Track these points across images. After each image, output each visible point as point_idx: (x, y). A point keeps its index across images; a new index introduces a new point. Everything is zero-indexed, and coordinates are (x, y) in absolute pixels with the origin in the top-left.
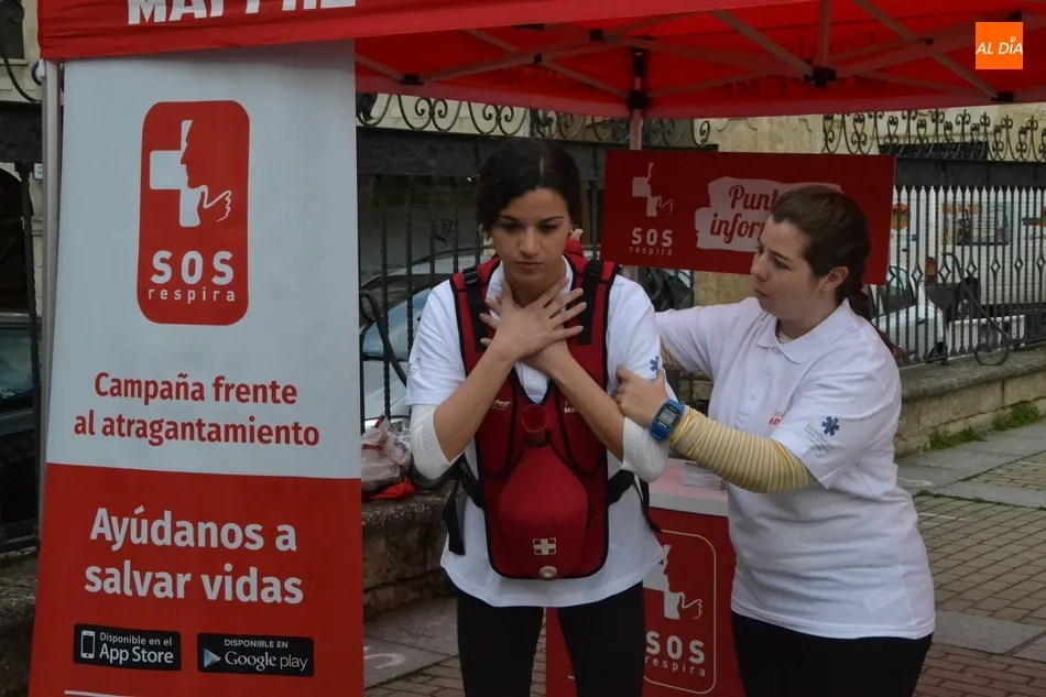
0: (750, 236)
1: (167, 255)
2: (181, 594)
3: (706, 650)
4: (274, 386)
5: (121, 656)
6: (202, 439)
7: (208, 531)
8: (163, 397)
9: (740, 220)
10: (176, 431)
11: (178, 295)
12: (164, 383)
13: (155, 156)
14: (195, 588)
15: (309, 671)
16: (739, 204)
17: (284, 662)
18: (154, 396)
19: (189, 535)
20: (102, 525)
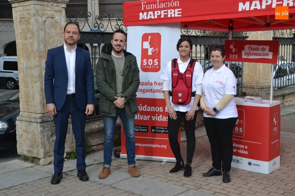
0: (252, 55)
1: (146, 60)
2: (148, 119)
3: (243, 129)
5: (138, 130)
6: (152, 92)
7: (153, 108)
8: (145, 85)
9: (250, 53)
10: (147, 91)
11: (148, 67)
12: (145, 82)
13: (144, 43)
14: (151, 118)
16: (250, 50)
17: (166, 131)
18: (143, 85)
19: (149, 109)
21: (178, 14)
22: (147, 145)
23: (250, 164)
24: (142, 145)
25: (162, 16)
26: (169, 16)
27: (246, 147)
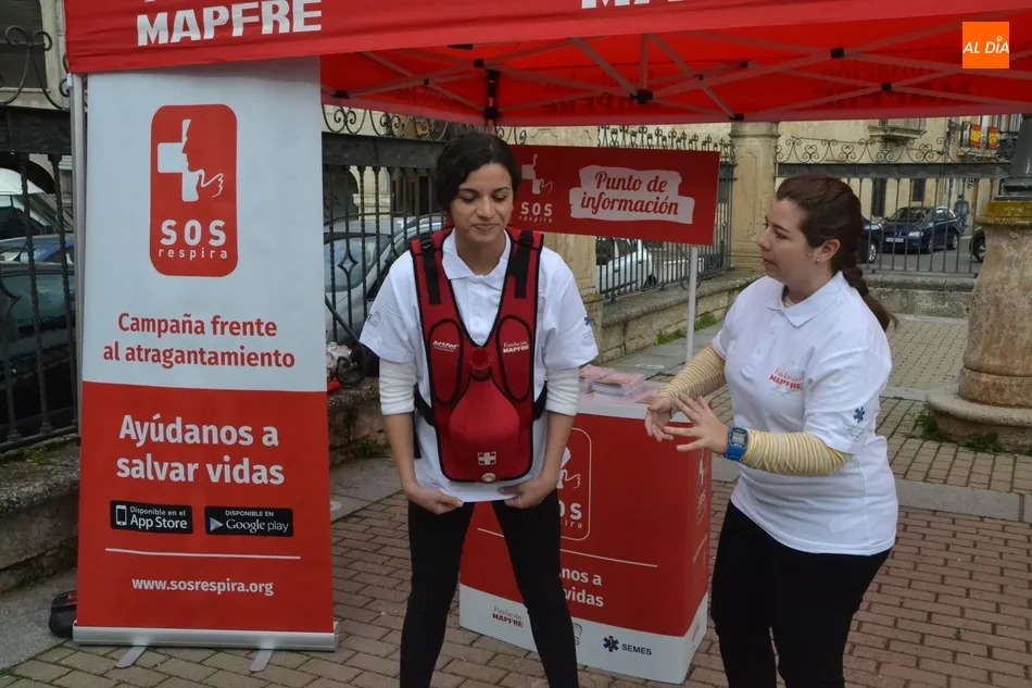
0: (612, 208)
1: (173, 223)
2: (191, 479)
3: (583, 510)
4: (259, 323)
5: (148, 524)
6: (204, 363)
7: (210, 432)
8: (172, 331)
9: (603, 197)
10: (184, 357)
11: (182, 254)
12: (172, 321)
13: (163, 147)
14: (201, 474)
15: (290, 533)
16: (604, 184)
17: (271, 526)
18: (165, 331)
19: (195, 435)
20: (128, 428)
21: (308, 21)
22: (192, 586)
23: (611, 644)
24: (169, 584)
25: (238, 32)
26: (267, 29)
27: (598, 581)
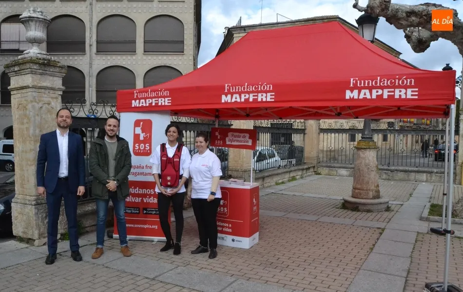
0: (235, 142)
1: (138, 144)
2: (140, 201)
3: (227, 209)
5: (130, 211)
6: (144, 175)
7: (144, 191)
9: (233, 139)
10: (139, 174)
11: (140, 151)
12: (137, 166)
13: (136, 128)
14: (142, 200)
17: (157, 212)
18: (135, 168)
19: (141, 191)
21: (168, 103)
22: (139, 226)
23: (233, 240)
24: (134, 226)
25: (154, 104)
26: (160, 104)
27: (230, 226)
